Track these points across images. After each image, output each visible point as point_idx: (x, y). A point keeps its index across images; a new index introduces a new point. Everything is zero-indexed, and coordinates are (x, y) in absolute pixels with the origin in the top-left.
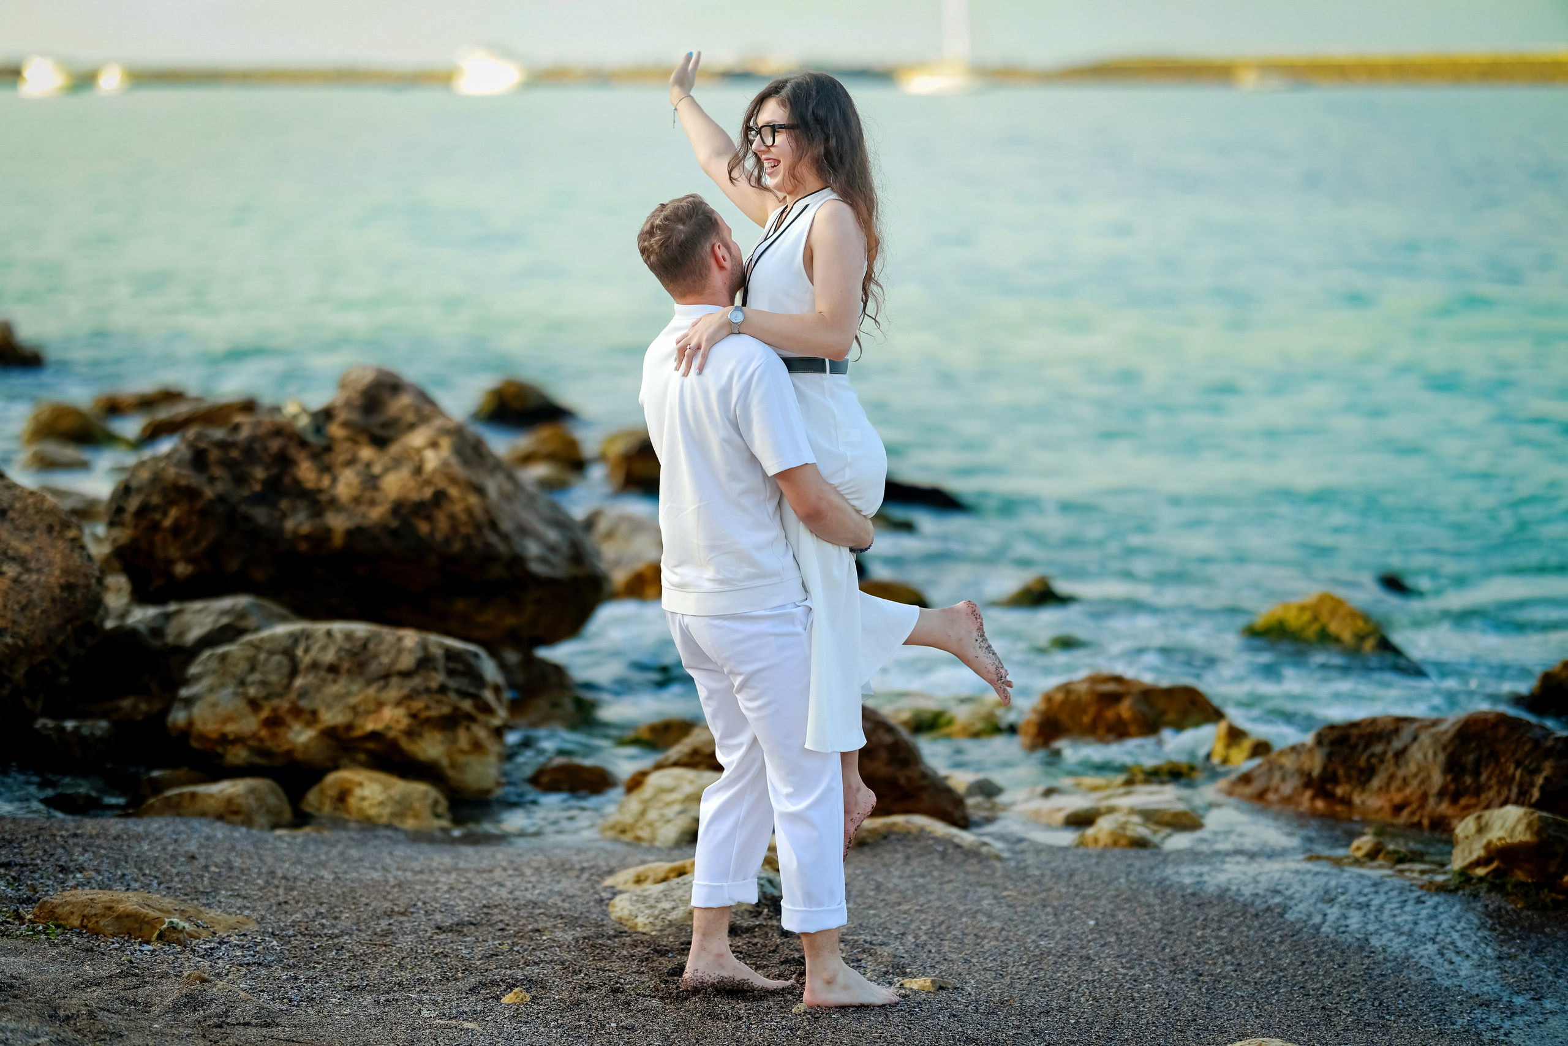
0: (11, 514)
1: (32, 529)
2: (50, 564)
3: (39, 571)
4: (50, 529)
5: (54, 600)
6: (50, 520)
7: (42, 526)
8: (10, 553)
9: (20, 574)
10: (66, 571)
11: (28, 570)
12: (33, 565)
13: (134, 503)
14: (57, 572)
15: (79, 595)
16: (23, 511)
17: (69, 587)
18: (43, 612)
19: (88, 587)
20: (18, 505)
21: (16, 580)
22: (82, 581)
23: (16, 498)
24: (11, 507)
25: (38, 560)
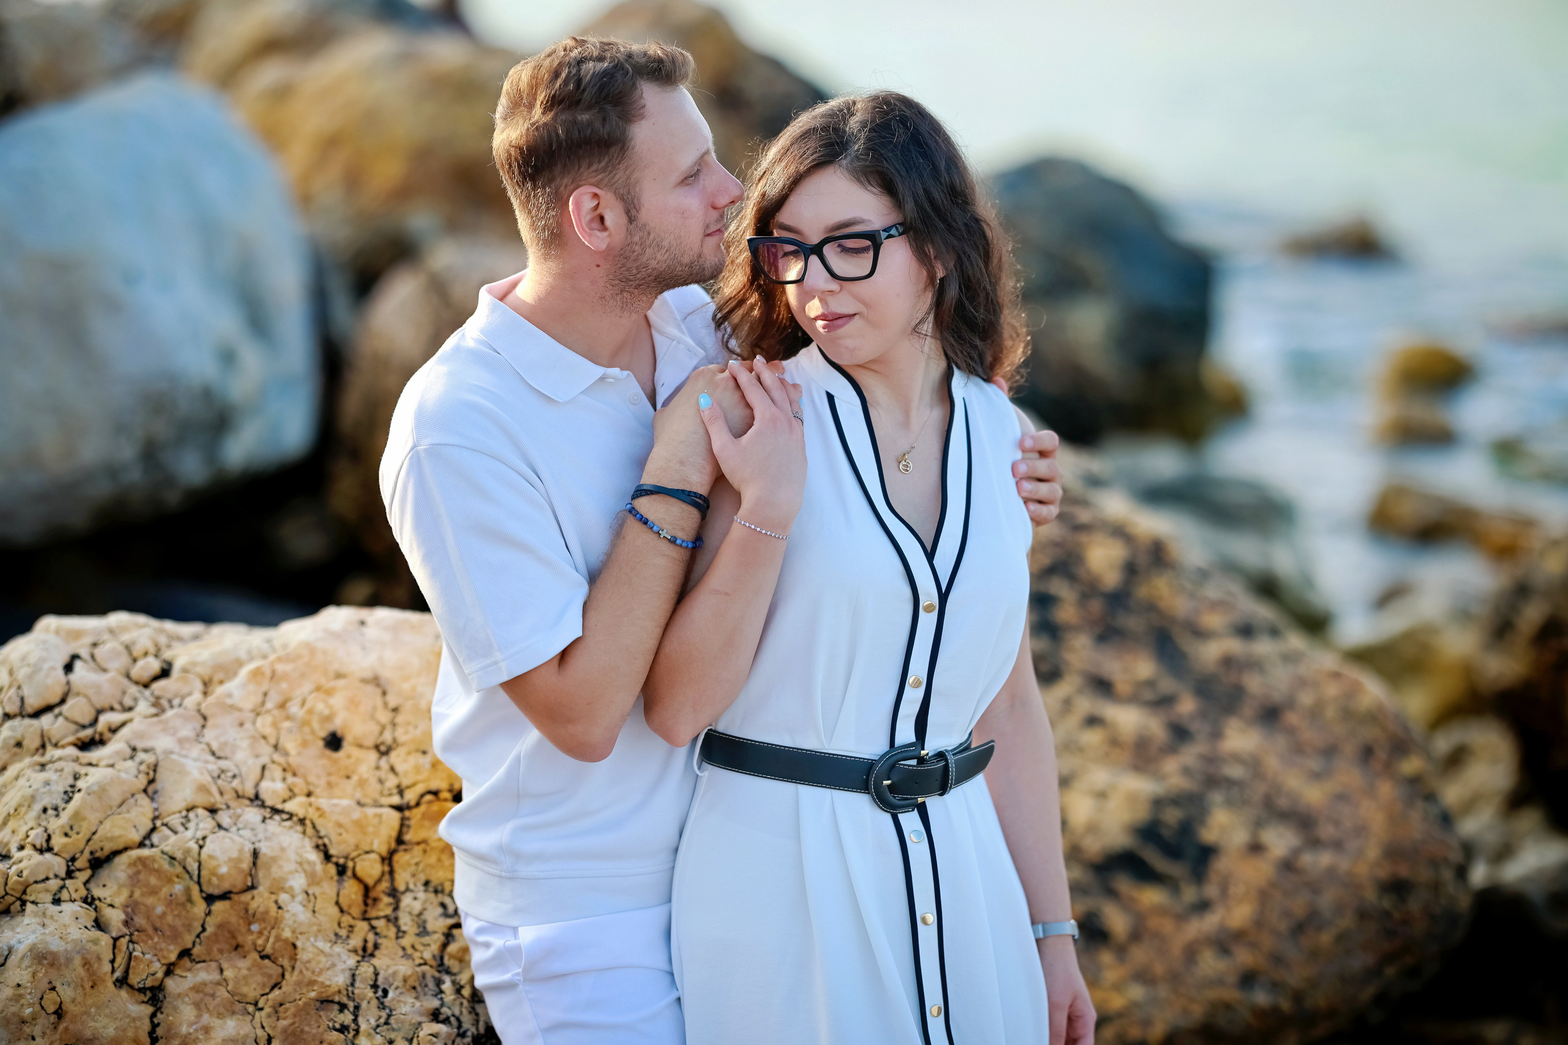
0: (1292, 718)
1: (1330, 752)
2: (1361, 830)
3: (1337, 845)
4: (1367, 753)
5: (1363, 915)
6: (1370, 733)
7: (1350, 749)
8: (1282, 802)
9: (1296, 852)
10: (1393, 852)
11: (1314, 843)
12: (1326, 831)
13: (1532, 615)
14: (1373, 852)
15: (1414, 905)
16: (1315, 713)
17: (1397, 888)
18: (1341, 938)
19: (1436, 887)
20: (1306, 698)
21: (1288, 866)
22: (1424, 874)
23: (1303, 682)
24: (1290, 703)
25: (1337, 823)
